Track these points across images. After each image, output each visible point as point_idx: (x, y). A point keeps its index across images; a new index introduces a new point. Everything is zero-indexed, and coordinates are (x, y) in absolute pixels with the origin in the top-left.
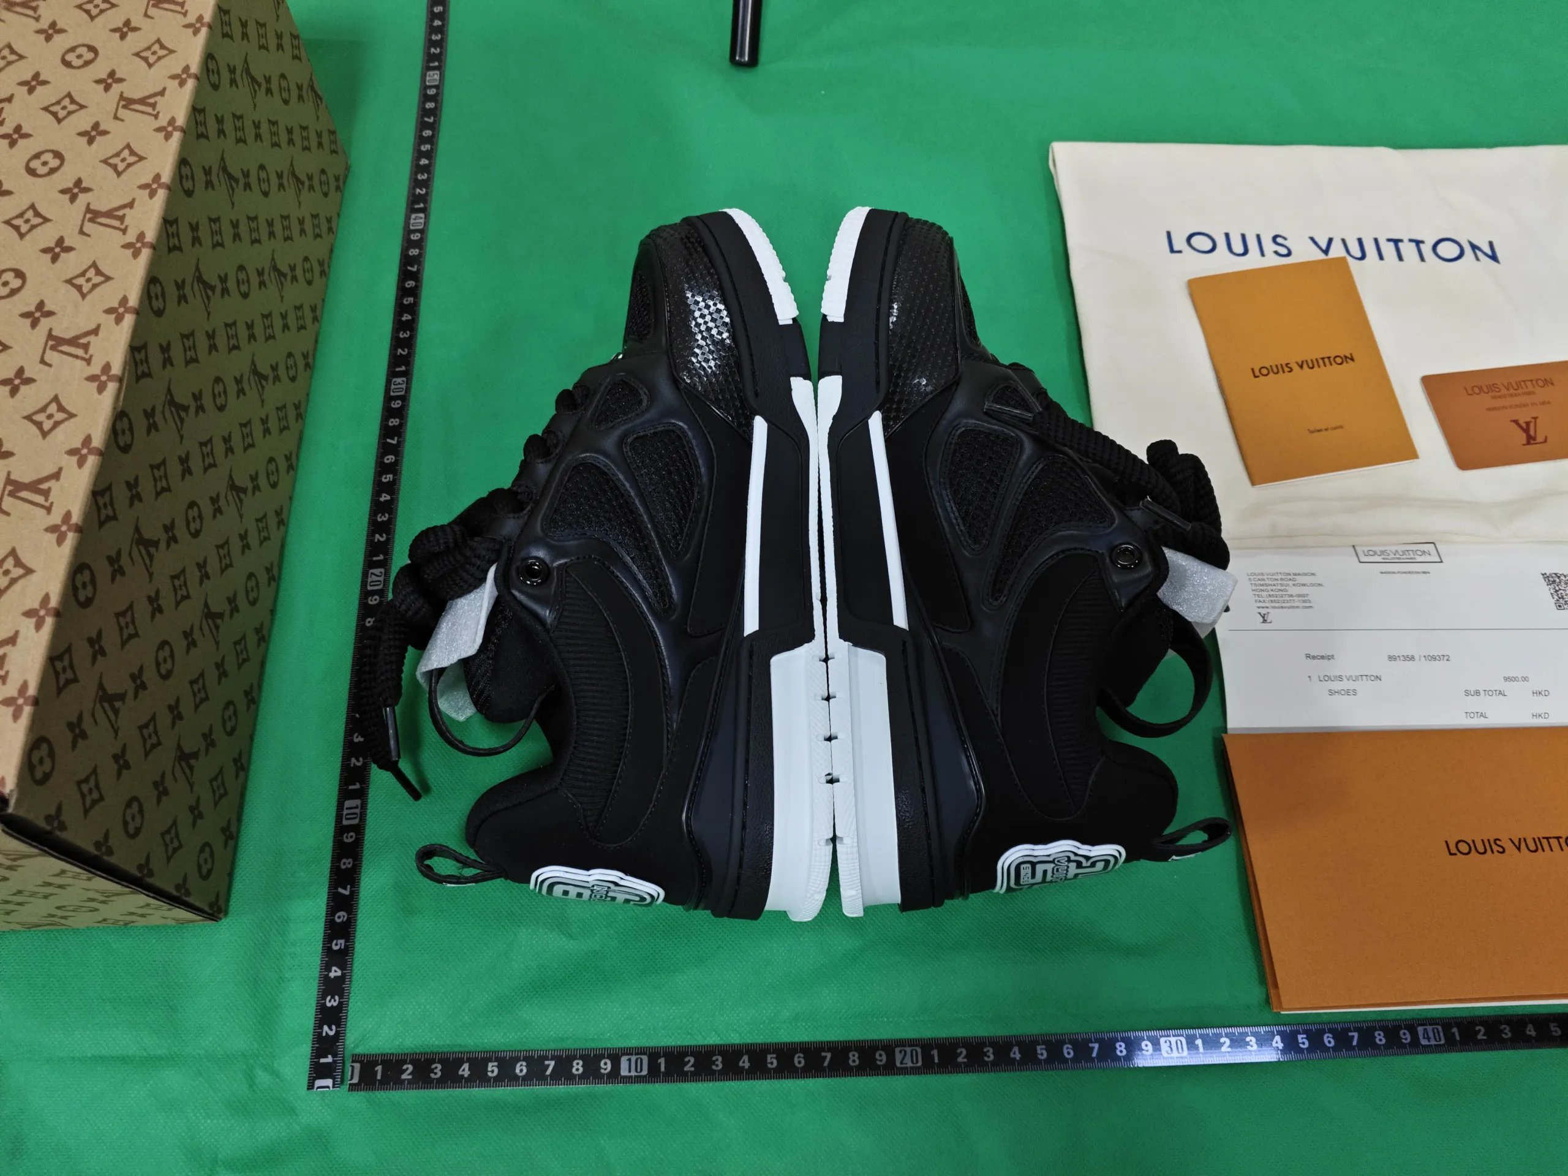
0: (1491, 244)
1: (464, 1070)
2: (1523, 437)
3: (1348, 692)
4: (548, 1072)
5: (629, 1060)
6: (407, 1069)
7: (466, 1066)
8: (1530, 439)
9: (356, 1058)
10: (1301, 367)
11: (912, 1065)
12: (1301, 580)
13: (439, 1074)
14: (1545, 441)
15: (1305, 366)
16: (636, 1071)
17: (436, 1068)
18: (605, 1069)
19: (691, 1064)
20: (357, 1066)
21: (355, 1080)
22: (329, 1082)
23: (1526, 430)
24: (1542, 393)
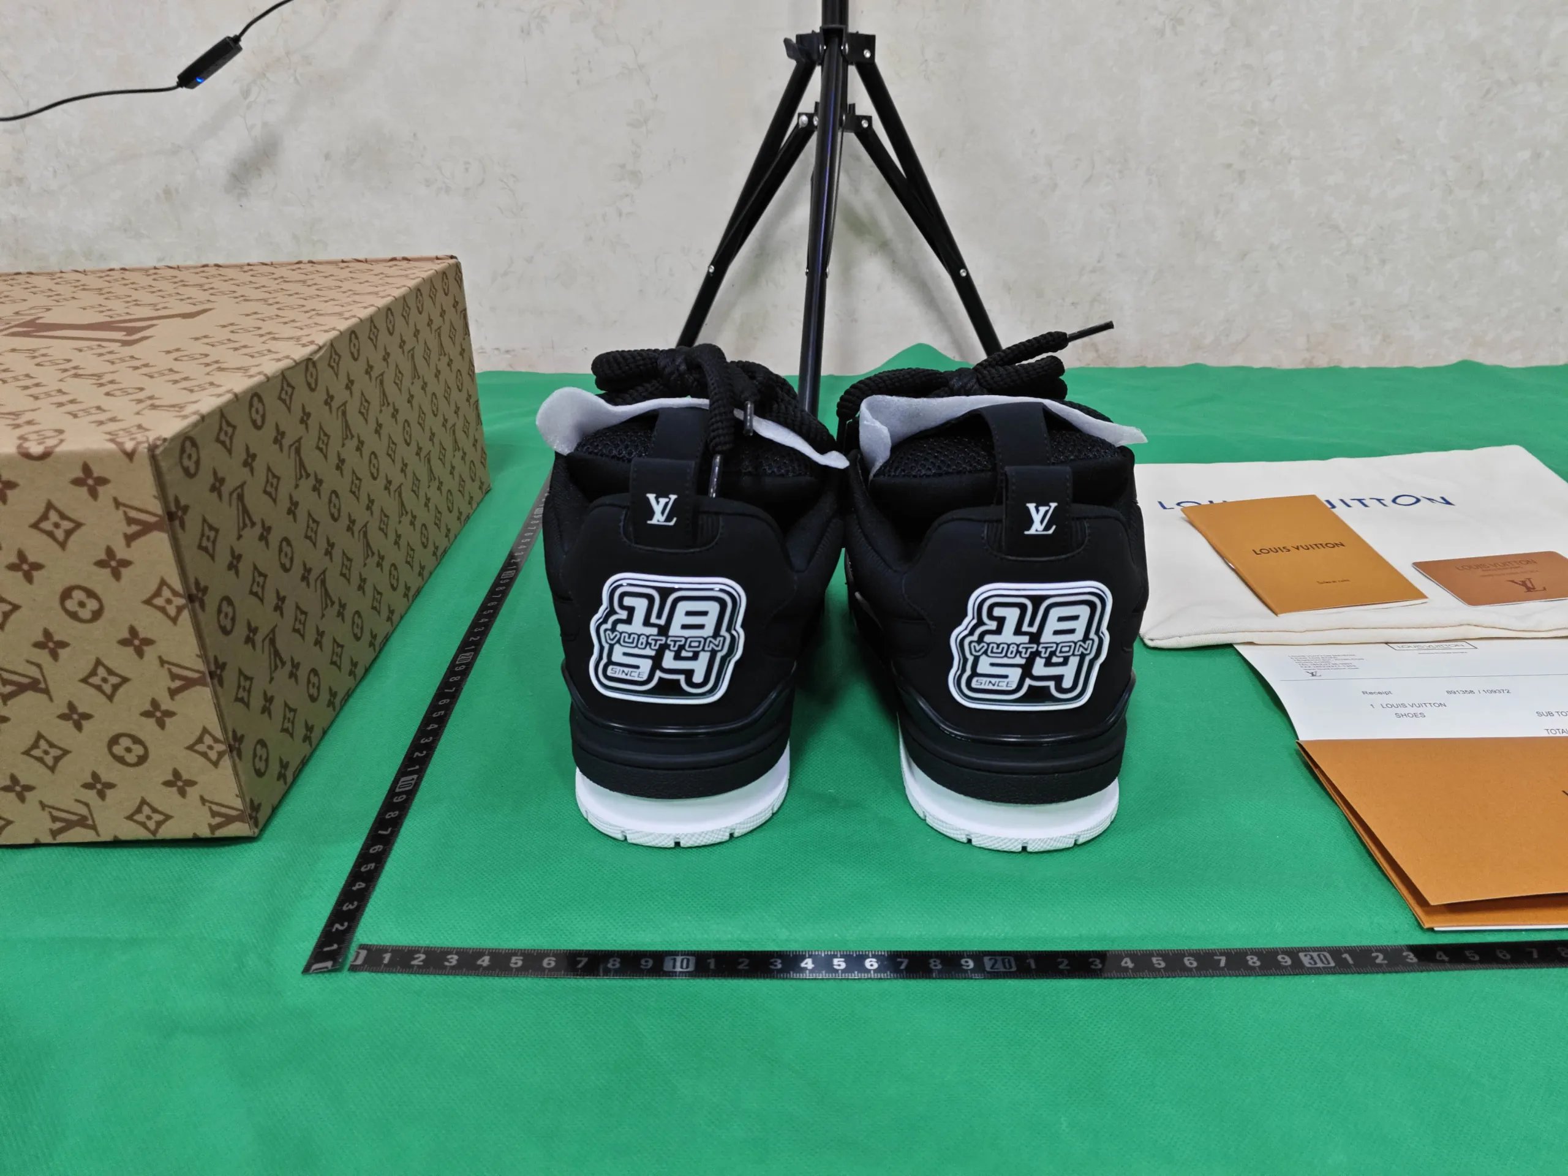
0: (1443, 498)
1: (483, 961)
2: (1524, 589)
3: (1415, 715)
4: (580, 966)
5: (675, 960)
6: (419, 957)
7: (487, 959)
8: (1529, 589)
9: (362, 947)
10: (1298, 548)
11: (1005, 970)
12: (1339, 657)
13: (454, 962)
14: (1545, 589)
15: (1300, 548)
16: (682, 967)
17: (452, 958)
18: (647, 966)
19: (745, 964)
20: (363, 953)
21: (359, 962)
22: (329, 964)
23: (1524, 584)
24: (1529, 567)
